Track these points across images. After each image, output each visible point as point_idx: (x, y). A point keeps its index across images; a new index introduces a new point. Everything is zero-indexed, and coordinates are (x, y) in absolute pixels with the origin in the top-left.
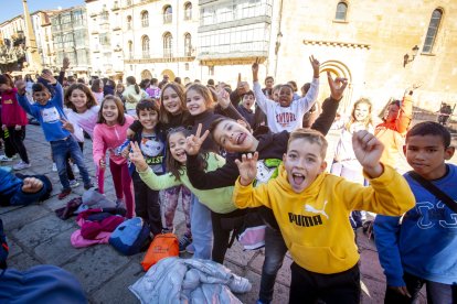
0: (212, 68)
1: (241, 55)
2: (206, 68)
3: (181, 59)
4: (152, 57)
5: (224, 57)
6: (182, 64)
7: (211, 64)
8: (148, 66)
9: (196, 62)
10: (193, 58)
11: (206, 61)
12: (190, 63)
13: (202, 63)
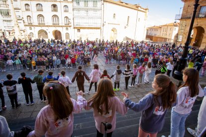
0: (79, 30)
2: (76, 30)
4: (46, 24)
6: (65, 28)
8: (44, 28)
9: (72, 27)
11: (76, 28)
12: (69, 28)
13: (74, 28)
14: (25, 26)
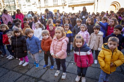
0: (73, 8)
1: (85, 3)
2: (71, 8)
3: (61, 6)
5: (79, 4)
7: (73, 6)
8: (47, 8)
9: (67, 6)
10: (66, 5)
11: (71, 6)
12: (64, 7)
13: (69, 6)
14: (37, 8)
